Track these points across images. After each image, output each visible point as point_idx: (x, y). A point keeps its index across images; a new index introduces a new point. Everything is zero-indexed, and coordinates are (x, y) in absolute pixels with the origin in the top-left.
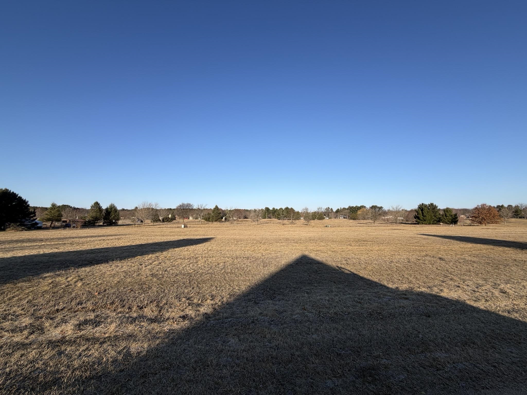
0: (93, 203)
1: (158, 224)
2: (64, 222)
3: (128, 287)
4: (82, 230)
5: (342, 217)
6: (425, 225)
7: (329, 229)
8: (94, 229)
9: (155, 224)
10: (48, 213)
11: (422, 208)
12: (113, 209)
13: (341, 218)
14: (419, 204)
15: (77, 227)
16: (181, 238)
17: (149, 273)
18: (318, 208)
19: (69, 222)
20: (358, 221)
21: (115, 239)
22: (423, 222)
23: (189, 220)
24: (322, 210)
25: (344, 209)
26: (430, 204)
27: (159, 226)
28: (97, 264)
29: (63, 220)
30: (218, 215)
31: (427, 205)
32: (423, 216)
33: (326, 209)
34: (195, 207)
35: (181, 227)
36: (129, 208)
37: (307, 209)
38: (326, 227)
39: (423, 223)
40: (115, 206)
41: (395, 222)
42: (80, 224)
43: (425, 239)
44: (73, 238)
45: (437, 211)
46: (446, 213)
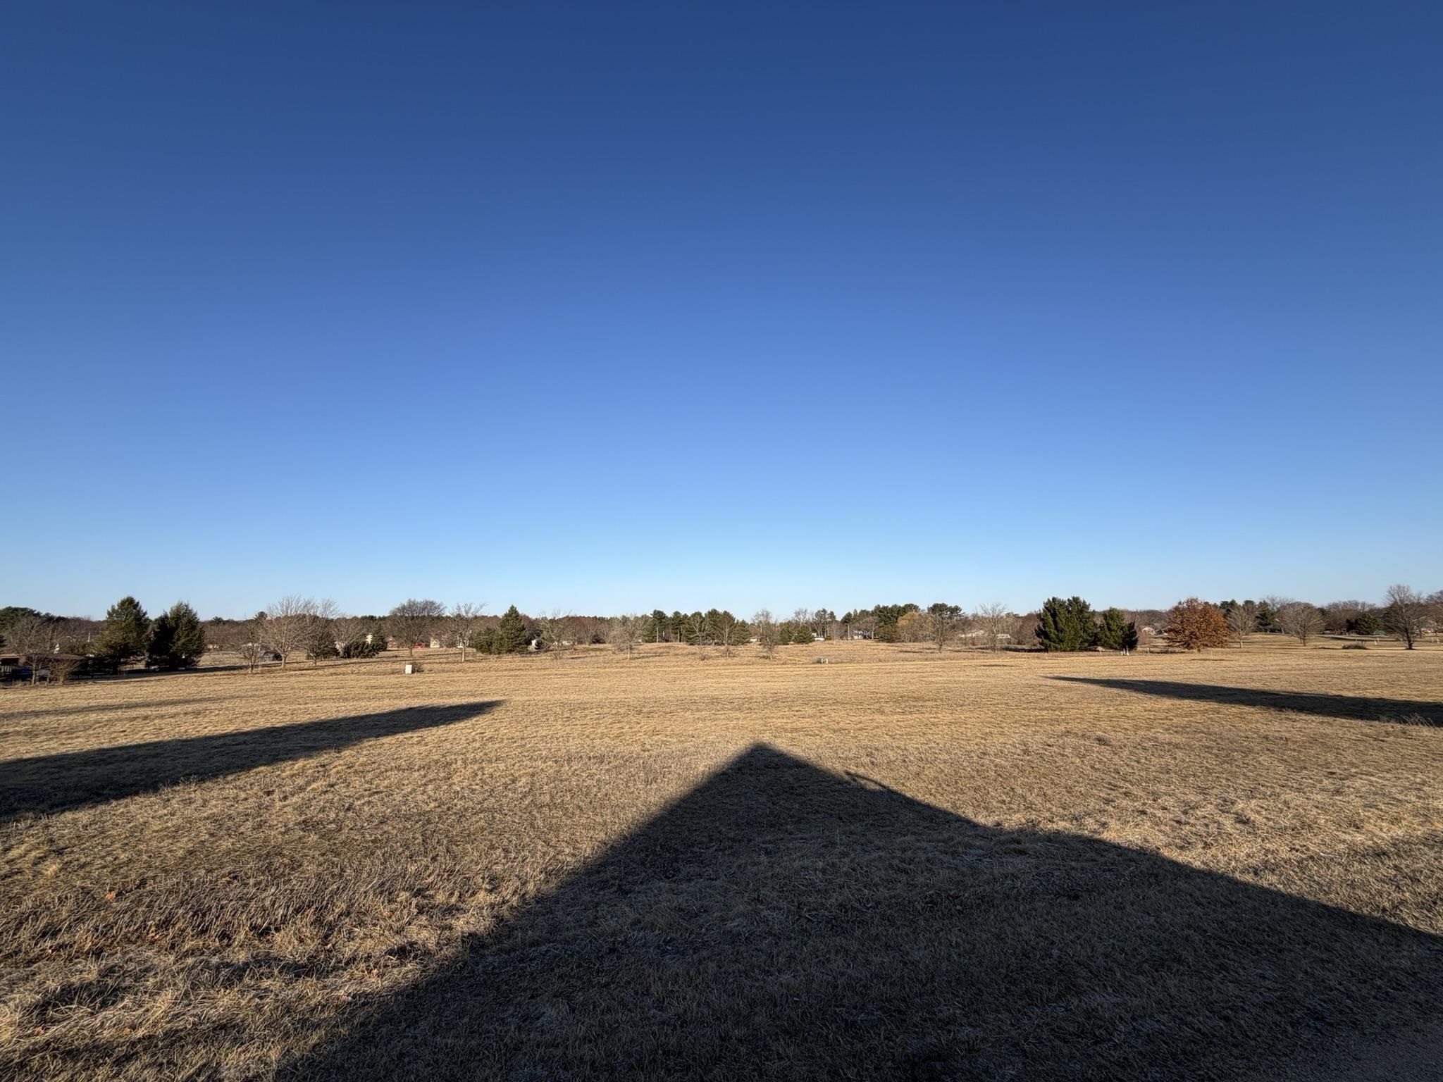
0: (115, 601)
1: (331, 663)
2: (7, 662)
3: (221, 866)
4: (70, 689)
5: (858, 635)
6: (1062, 654)
7: (827, 669)
8: (115, 683)
9: (318, 664)
11: (1053, 608)
12: (185, 620)
13: (856, 637)
14: (1046, 601)
15: (53, 680)
16: (403, 704)
17: (293, 818)
18: (798, 610)
19: (26, 663)
20: (899, 644)
21: (186, 714)
22: (1057, 645)
23: (426, 650)
24: (807, 617)
25: (864, 613)
26: (1071, 599)
27: (332, 670)
28: (117, 798)
30: (517, 634)
31: (1065, 603)
32: (1058, 631)
33: (818, 614)
34: (449, 612)
35: (402, 672)
36: (238, 617)
37: (768, 614)
38: (819, 662)
39: (1056, 649)
40: (191, 611)
41: (990, 646)
42: (64, 669)
43: (1063, 689)
44: (37, 714)
45: (1088, 618)
46: (1110, 622)
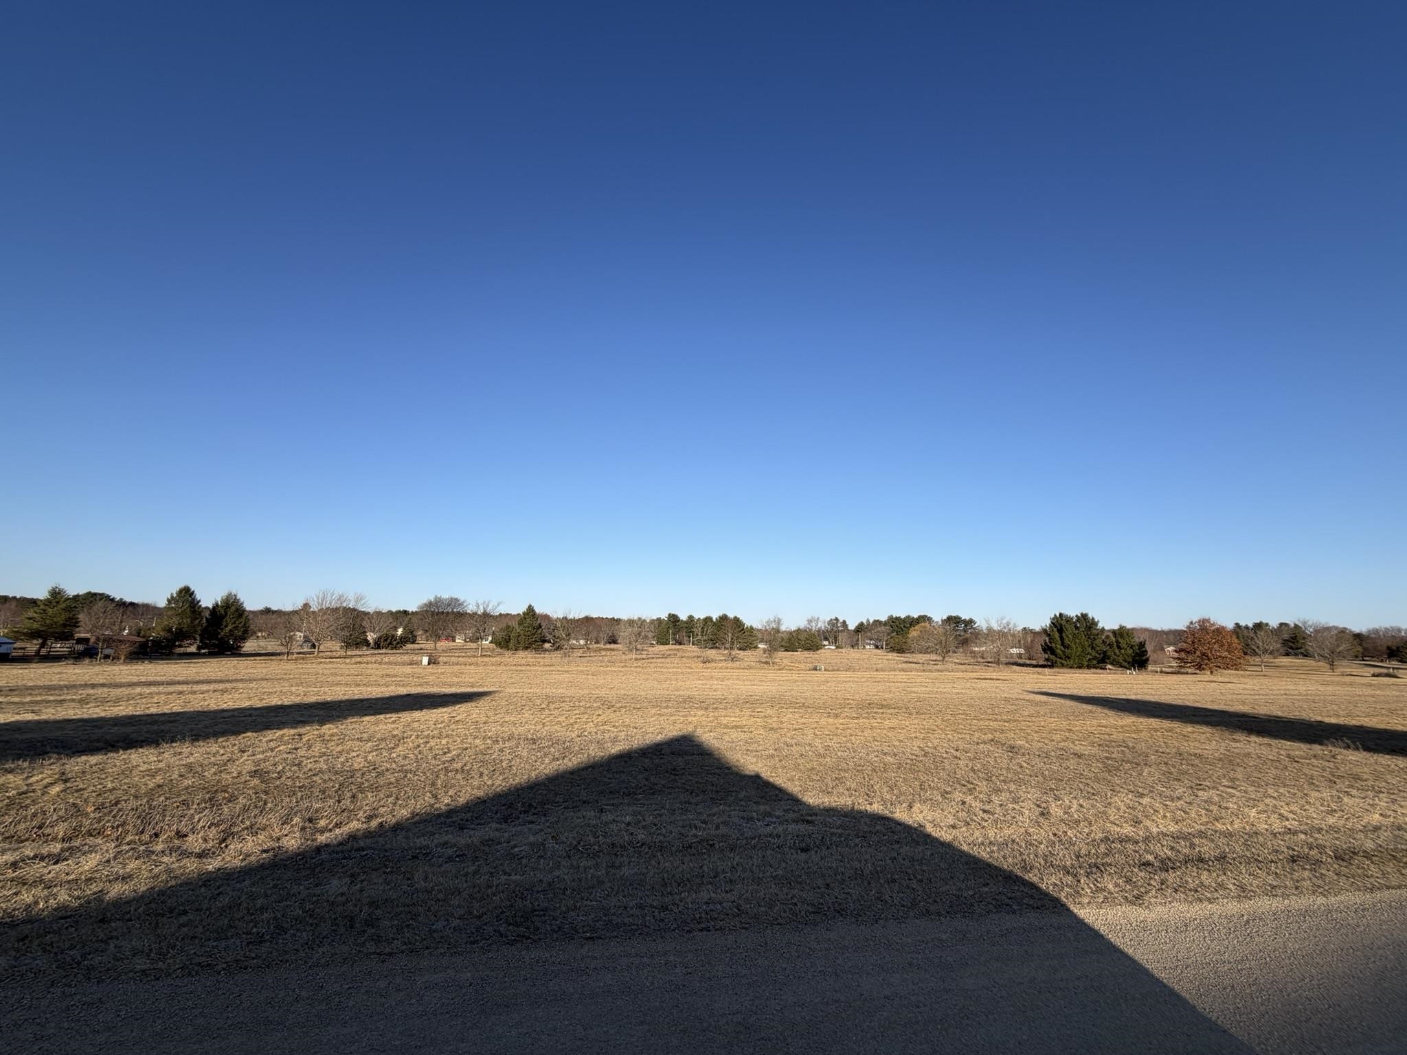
0: (174, 590)
2: (80, 641)
4: (129, 667)
5: (870, 644)
6: (1069, 670)
7: (820, 676)
8: (167, 664)
9: (349, 653)
10: (35, 615)
11: (1060, 624)
12: (233, 608)
13: (868, 647)
14: (1053, 616)
15: (116, 658)
18: (810, 618)
19: (95, 642)
20: (908, 655)
22: (1063, 661)
24: (819, 625)
25: (877, 622)
26: (1079, 615)
29: (77, 636)
30: (533, 631)
31: (1072, 619)
33: (830, 622)
35: (419, 663)
36: (288, 608)
37: (779, 621)
38: (815, 669)
40: (238, 600)
41: (997, 661)
45: (1098, 635)
46: (1120, 640)
